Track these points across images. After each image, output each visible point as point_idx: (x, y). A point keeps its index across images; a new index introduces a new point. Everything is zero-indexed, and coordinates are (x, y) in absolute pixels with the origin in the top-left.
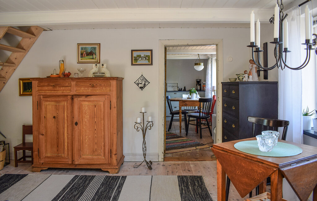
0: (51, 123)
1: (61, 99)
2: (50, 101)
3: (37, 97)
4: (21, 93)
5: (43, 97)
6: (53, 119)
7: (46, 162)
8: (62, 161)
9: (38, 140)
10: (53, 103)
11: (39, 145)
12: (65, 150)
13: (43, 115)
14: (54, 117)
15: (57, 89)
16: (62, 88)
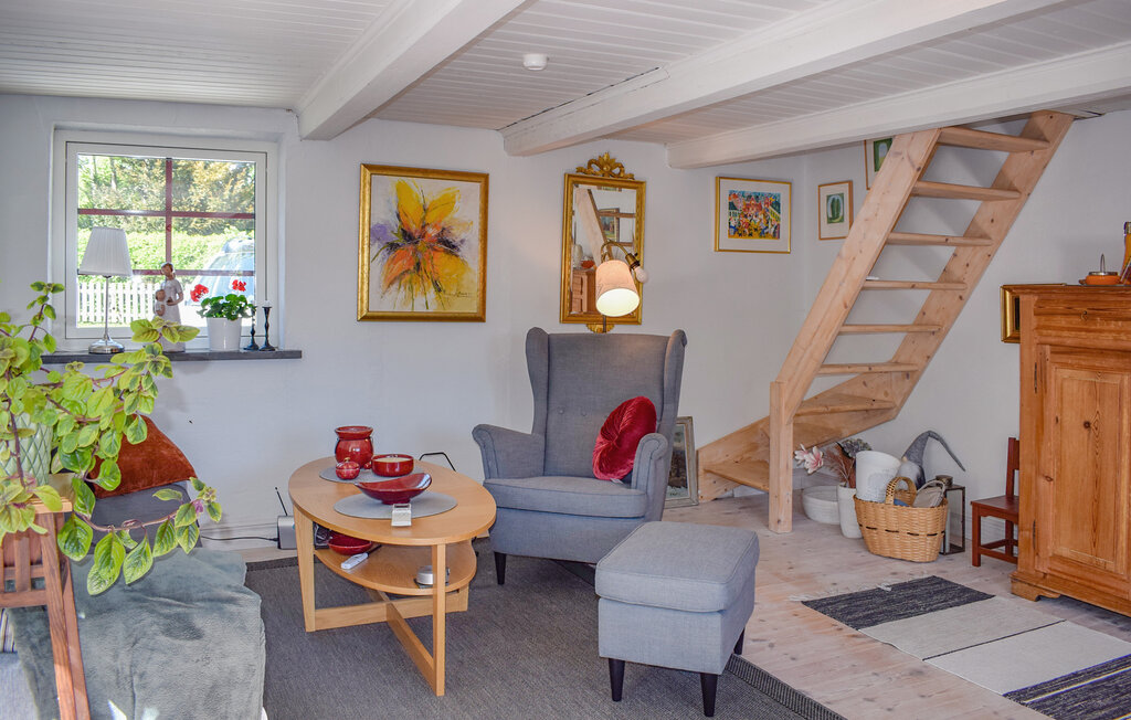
0: (1075, 444)
1: (1111, 362)
2: (1072, 367)
3: (1033, 349)
4: (1009, 335)
5: (1052, 352)
6: (1083, 429)
7: (1056, 574)
8: (1105, 586)
9: (1034, 492)
10: (1084, 375)
11: (1036, 512)
12: (1119, 547)
13: (1050, 414)
14: (1087, 425)
15: (1098, 327)
16: (1113, 325)
